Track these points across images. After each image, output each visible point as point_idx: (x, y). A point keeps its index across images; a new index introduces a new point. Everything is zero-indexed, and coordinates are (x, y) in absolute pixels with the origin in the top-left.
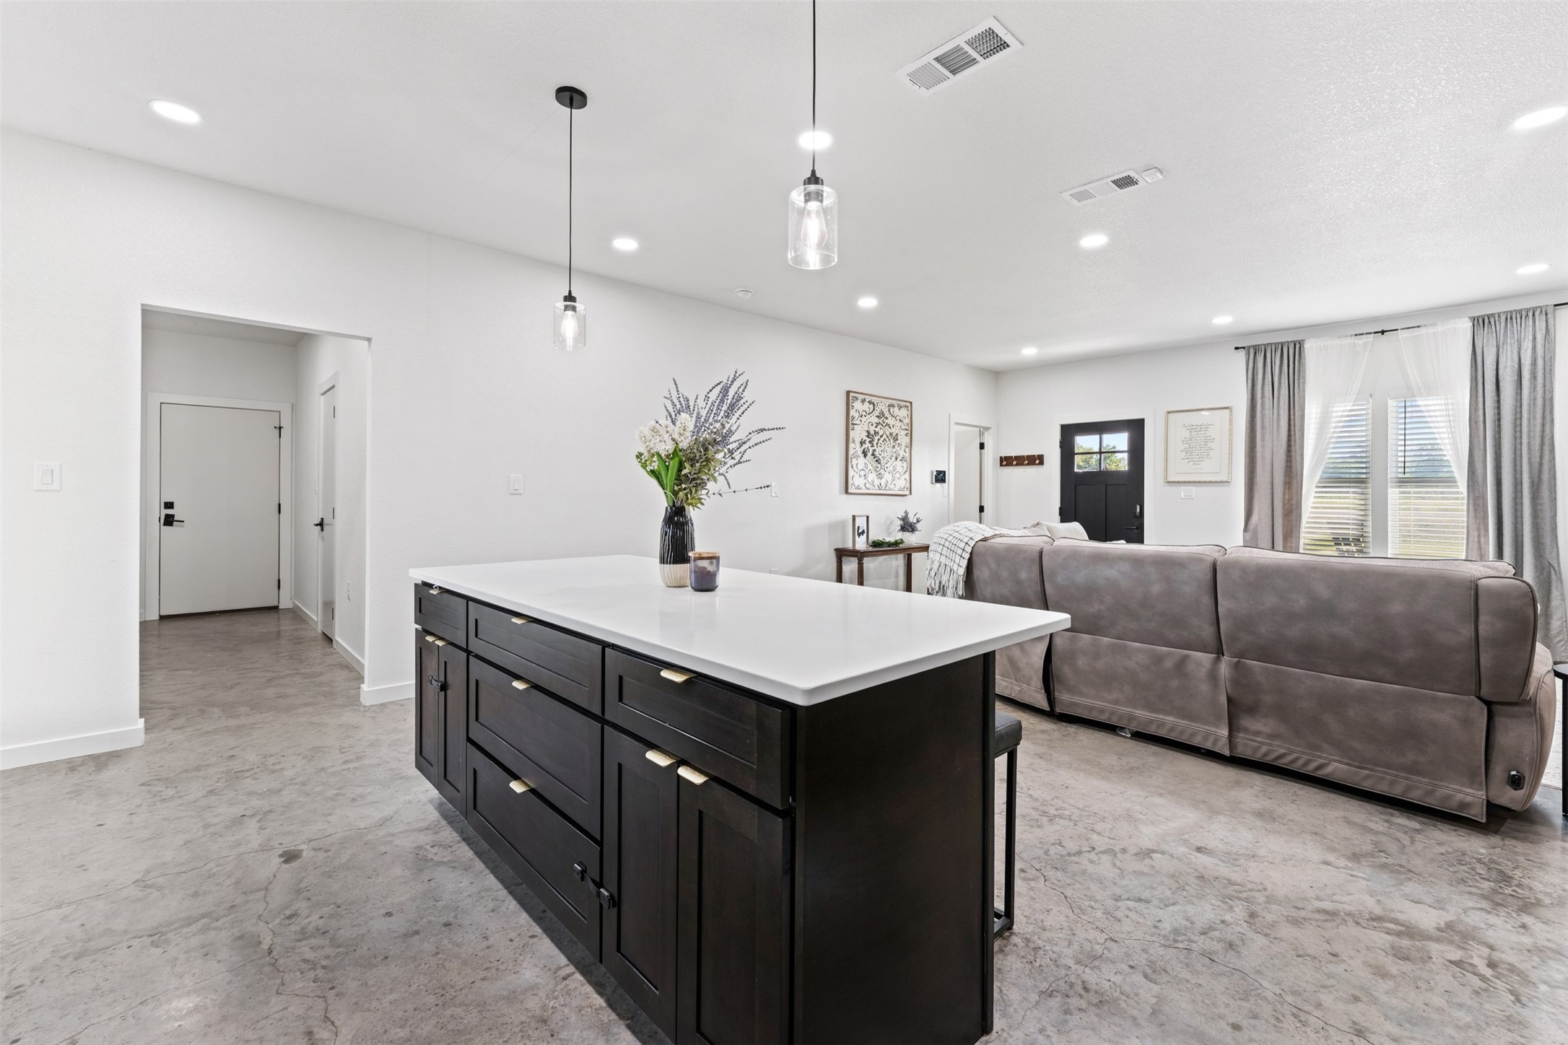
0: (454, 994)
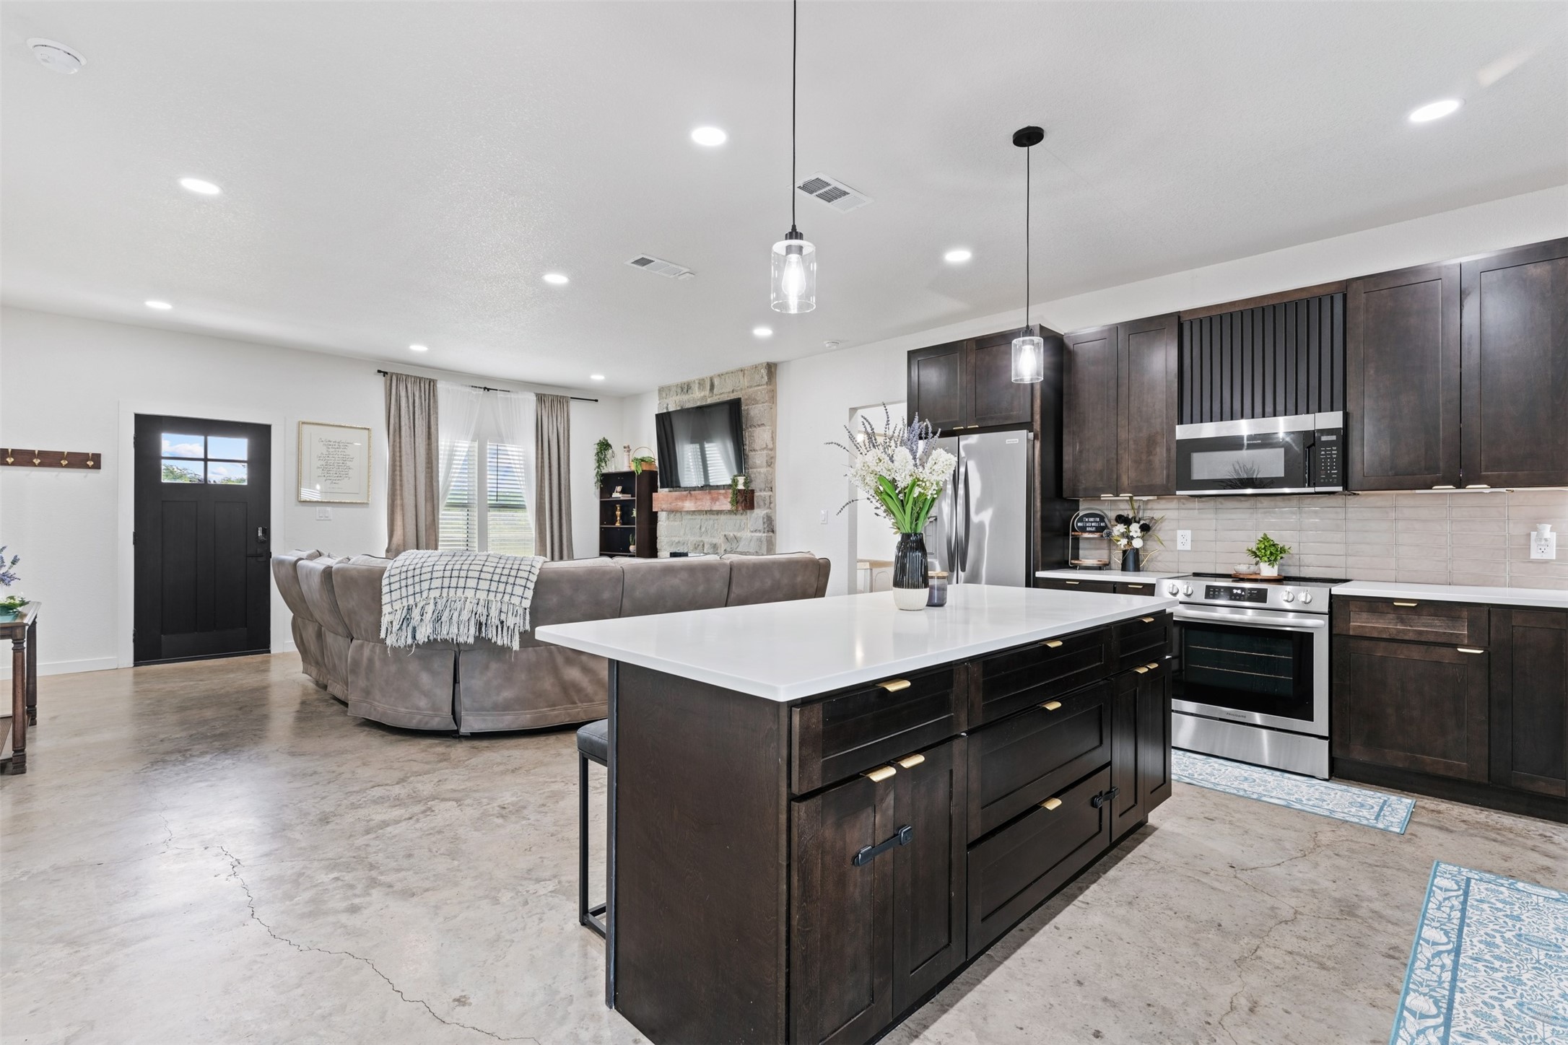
0: (1147, 949)
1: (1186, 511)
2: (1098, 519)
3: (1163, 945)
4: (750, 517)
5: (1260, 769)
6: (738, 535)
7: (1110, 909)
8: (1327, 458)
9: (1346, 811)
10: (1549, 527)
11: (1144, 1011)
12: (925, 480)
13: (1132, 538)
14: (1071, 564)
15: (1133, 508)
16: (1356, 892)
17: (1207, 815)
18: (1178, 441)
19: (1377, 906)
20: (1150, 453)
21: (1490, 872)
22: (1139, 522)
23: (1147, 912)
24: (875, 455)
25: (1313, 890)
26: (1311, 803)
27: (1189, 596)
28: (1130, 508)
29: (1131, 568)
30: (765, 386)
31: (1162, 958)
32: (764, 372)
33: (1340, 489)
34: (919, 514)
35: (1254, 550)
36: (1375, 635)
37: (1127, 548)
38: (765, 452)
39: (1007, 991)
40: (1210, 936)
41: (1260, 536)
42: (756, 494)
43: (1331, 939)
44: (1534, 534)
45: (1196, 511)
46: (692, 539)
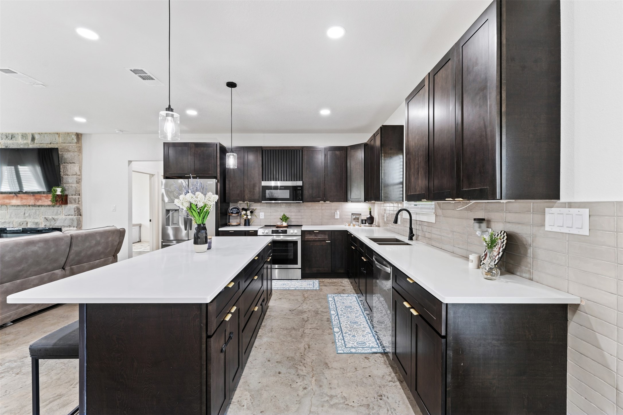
1: (263, 207)
2: (237, 209)
3: (284, 340)
4: (65, 208)
5: (286, 280)
6: (56, 217)
7: (267, 335)
8: (299, 194)
9: (307, 287)
10: (338, 211)
11: (287, 360)
12: (208, 204)
13: (248, 215)
14: (228, 224)
15: (247, 206)
16: (317, 308)
17: (279, 298)
18: (262, 186)
19: (321, 309)
20: (254, 189)
21: (336, 294)
22: (249, 210)
23: (276, 332)
24: (190, 195)
25: (309, 310)
26: (300, 287)
27: (267, 233)
28: (247, 205)
29: (247, 225)
30: (75, 144)
31: (285, 343)
32: (74, 137)
33: (302, 202)
34: (204, 217)
35: (281, 218)
36: (311, 240)
37: (246, 218)
38: (75, 176)
39: (251, 374)
40: (293, 332)
41: (282, 214)
42: (69, 197)
43: (316, 322)
44: (336, 212)
45: (265, 207)
46: (17, 220)
